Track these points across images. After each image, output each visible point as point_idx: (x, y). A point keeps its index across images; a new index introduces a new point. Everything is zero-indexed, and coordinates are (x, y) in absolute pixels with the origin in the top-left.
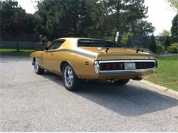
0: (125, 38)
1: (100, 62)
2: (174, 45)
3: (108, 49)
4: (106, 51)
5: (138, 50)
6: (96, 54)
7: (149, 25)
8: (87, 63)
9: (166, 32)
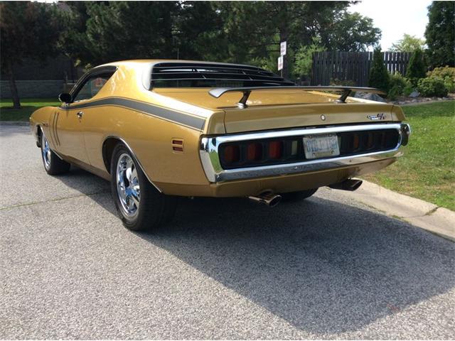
0: (304, 61)
1: (220, 140)
2: (434, 76)
3: (247, 95)
4: (243, 101)
5: (347, 93)
6: (206, 114)
7: (365, 24)
8: (178, 145)
9: (409, 40)
